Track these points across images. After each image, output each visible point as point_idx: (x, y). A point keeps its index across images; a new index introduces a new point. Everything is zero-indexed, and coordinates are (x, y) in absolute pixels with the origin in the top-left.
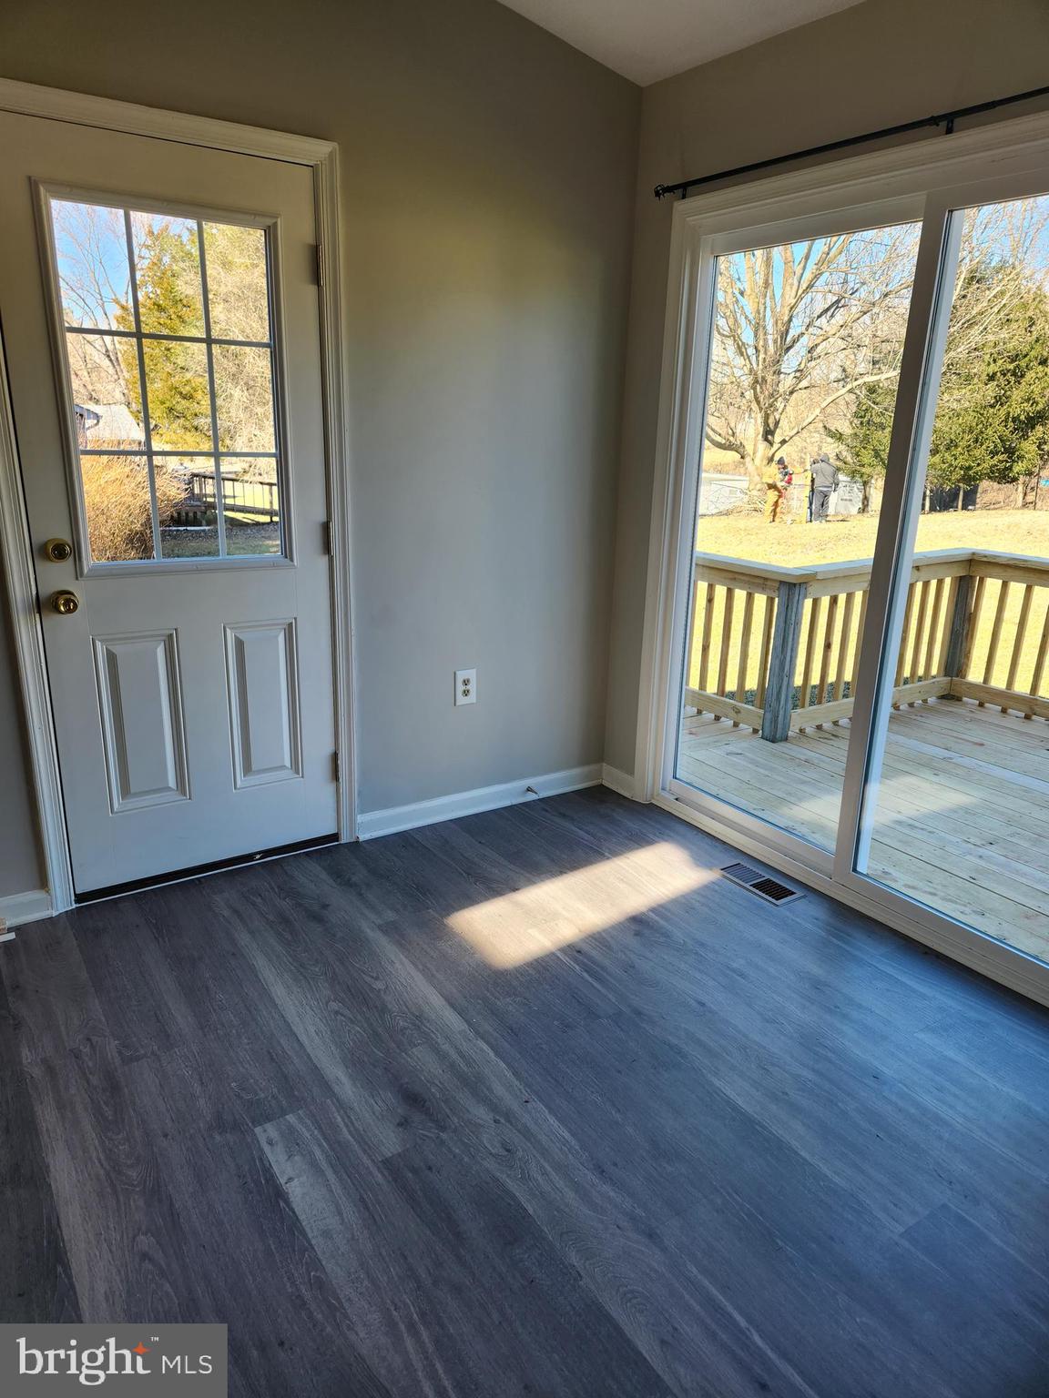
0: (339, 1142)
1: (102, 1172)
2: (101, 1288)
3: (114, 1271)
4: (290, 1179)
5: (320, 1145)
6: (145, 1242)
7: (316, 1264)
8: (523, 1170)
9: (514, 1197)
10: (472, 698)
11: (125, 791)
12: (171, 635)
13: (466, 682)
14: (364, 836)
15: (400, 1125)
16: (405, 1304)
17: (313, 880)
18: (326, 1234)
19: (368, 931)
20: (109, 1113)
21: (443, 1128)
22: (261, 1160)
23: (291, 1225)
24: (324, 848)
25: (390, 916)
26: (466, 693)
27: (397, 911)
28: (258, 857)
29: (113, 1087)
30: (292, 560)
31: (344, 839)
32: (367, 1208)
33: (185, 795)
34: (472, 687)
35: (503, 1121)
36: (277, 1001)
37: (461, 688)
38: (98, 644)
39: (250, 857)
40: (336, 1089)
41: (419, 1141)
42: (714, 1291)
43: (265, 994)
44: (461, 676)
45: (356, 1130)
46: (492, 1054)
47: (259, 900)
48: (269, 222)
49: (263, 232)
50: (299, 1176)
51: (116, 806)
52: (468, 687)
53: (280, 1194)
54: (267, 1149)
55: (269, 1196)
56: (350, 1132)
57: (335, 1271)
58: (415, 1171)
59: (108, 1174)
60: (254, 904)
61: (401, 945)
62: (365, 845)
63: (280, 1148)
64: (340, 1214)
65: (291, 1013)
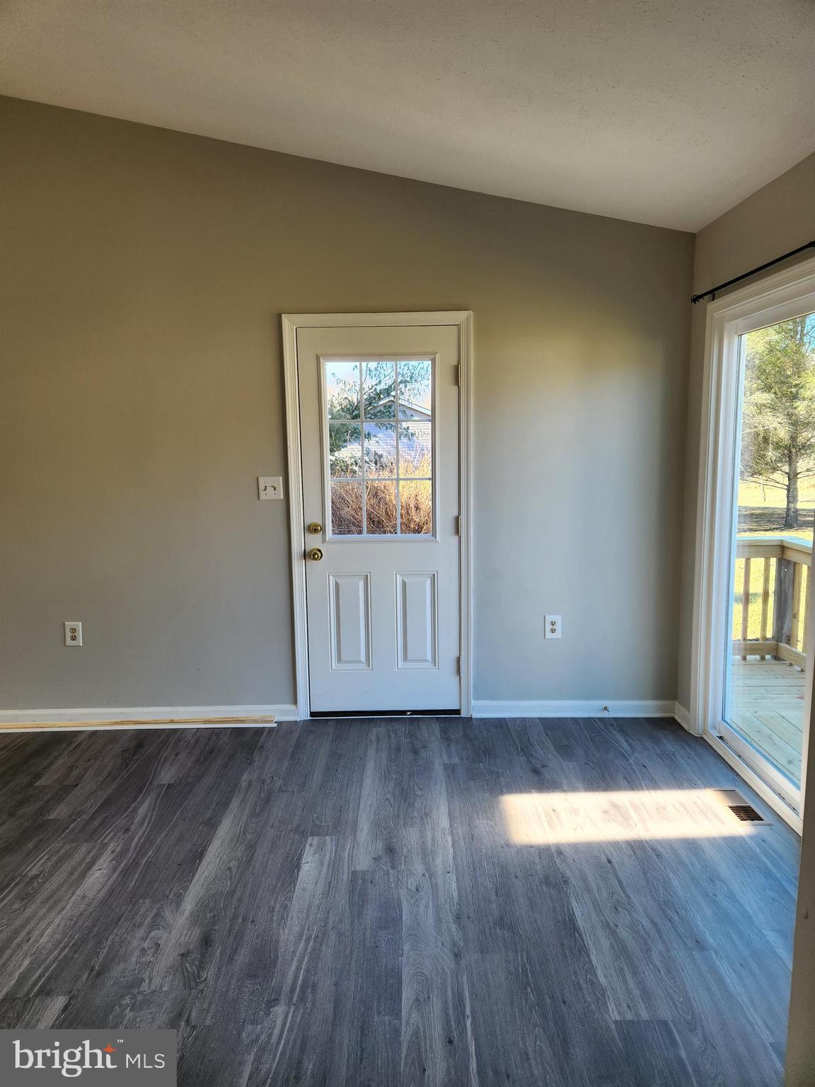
0: (340, 856)
1: (238, 831)
2: (206, 873)
3: (215, 869)
4: (307, 862)
5: (331, 854)
6: (234, 864)
7: (290, 899)
8: (416, 901)
9: (401, 911)
10: (558, 634)
11: (339, 660)
12: (367, 576)
13: (553, 624)
14: (476, 715)
15: (375, 859)
16: (313, 930)
17: (431, 733)
18: (304, 890)
19: (437, 765)
20: (257, 811)
21: (393, 867)
22: (301, 850)
23: (293, 880)
24: (449, 717)
25: (456, 760)
26: (553, 631)
27: (462, 759)
28: (409, 713)
29: (268, 800)
30: (436, 537)
31: (463, 714)
32: (329, 886)
33: (369, 667)
34: (558, 627)
35: (427, 876)
36: (364, 785)
37: (549, 627)
38: (331, 577)
39: (404, 712)
40: (358, 833)
41: (377, 869)
42: (467, 994)
43: (361, 782)
44: (549, 619)
45: (353, 853)
46: (450, 844)
47: (393, 736)
48: (433, 357)
49: (430, 362)
50: (311, 863)
51: (334, 667)
52: (554, 627)
53: (298, 867)
54: (308, 846)
55: (294, 865)
56: (349, 854)
57: (295, 906)
58: (364, 880)
59: (240, 833)
60: (390, 737)
61: (449, 777)
62: (474, 721)
63: (313, 849)
64: (316, 884)
65: (365, 792)
